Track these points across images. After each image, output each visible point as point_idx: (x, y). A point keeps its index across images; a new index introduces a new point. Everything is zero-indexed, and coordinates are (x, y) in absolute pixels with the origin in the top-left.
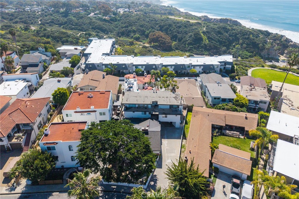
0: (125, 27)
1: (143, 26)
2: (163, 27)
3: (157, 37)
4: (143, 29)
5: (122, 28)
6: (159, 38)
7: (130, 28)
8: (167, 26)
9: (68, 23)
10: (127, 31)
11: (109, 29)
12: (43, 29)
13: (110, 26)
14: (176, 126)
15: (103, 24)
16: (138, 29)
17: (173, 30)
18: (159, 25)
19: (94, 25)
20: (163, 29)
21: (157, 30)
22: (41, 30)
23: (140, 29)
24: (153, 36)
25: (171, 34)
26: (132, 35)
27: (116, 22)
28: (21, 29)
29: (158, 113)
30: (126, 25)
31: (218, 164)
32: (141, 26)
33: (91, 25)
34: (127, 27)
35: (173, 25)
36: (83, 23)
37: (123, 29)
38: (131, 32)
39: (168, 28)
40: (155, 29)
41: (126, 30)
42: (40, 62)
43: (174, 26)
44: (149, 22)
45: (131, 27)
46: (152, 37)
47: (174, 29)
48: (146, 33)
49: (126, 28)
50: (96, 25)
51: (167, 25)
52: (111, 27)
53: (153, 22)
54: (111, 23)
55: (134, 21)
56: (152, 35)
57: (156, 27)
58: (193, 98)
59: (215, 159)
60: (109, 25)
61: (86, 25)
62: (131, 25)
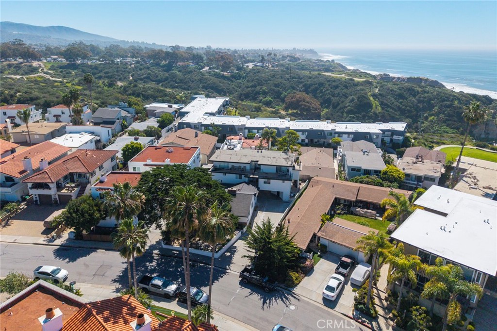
0: (252, 87)
1: (279, 86)
2: (309, 87)
3: (297, 100)
4: (279, 90)
5: (247, 87)
6: (301, 101)
7: (258, 88)
8: (316, 86)
9: (170, 79)
10: (254, 92)
11: (228, 89)
12: (133, 85)
13: (229, 85)
14: (284, 199)
15: (220, 82)
16: (270, 90)
17: (325, 91)
18: (303, 83)
19: (205, 83)
20: (310, 90)
21: (300, 91)
22: (129, 87)
23: (274, 90)
24: (292, 98)
25: (321, 97)
26: (261, 98)
27: (240, 79)
28: (104, 85)
29: (257, 177)
30: (253, 83)
31: (325, 237)
32: (277, 85)
33: (201, 82)
34: (255, 86)
35: (325, 84)
36: (190, 80)
37: (249, 89)
38: (259, 94)
39: (317, 89)
40: (297, 90)
41: (253, 91)
42: (118, 119)
43: (327, 85)
44: (288, 79)
45: (260, 87)
46: (289, 100)
47: (327, 90)
48: (282, 95)
49: (253, 88)
50: (209, 82)
51: (316, 84)
52: (231, 87)
53: (295, 80)
54: (232, 82)
55: (267, 79)
56: (290, 98)
57: (298, 87)
58: (320, 169)
59: (323, 232)
60: (228, 83)
61: (194, 83)
62: (260, 84)
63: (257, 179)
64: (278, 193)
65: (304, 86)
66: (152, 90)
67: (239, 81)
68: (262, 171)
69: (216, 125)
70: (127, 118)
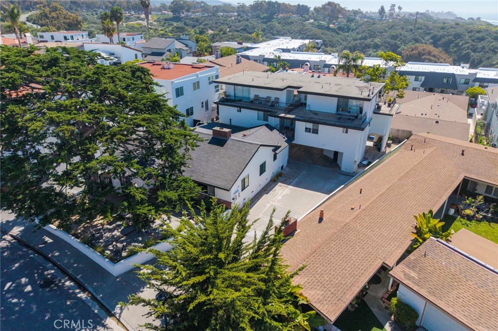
0: (360, 39)
1: (398, 38)
2: (439, 39)
3: (419, 53)
4: (396, 43)
5: (355, 40)
6: (424, 54)
7: (369, 41)
8: (451, 37)
9: (267, 31)
10: (363, 45)
11: (330, 41)
13: (333, 37)
14: (343, 168)
15: (322, 34)
16: (384, 42)
17: (462, 45)
18: (432, 35)
19: (305, 34)
20: (439, 43)
21: (426, 43)
22: (218, 34)
23: (389, 43)
24: (412, 51)
25: (455, 52)
26: (371, 52)
27: (348, 32)
29: (293, 116)
30: (363, 35)
32: (394, 37)
33: (300, 33)
34: (365, 38)
35: (465, 35)
36: (289, 32)
37: (356, 42)
38: (369, 47)
39: (451, 42)
40: (422, 43)
41: (361, 44)
42: (169, 51)
43: (467, 37)
44: (411, 30)
45: (372, 39)
46: (408, 53)
47: (466, 43)
48: (399, 49)
49: (362, 41)
50: (309, 33)
51: (451, 35)
52: (334, 40)
53: (420, 31)
54: (338, 34)
55: (382, 30)
56: (410, 50)
57: (424, 39)
58: (437, 122)
60: (332, 35)
61: (293, 34)
62: (372, 35)
63: (293, 121)
64: (336, 154)
65: (432, 38)
66: (240, 38)
67: (347, 34)
68: (307, 109)
69: (282, 59)
70: (183, 52)
